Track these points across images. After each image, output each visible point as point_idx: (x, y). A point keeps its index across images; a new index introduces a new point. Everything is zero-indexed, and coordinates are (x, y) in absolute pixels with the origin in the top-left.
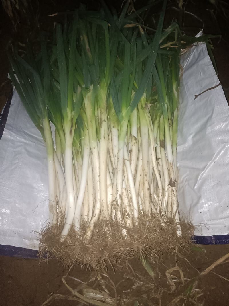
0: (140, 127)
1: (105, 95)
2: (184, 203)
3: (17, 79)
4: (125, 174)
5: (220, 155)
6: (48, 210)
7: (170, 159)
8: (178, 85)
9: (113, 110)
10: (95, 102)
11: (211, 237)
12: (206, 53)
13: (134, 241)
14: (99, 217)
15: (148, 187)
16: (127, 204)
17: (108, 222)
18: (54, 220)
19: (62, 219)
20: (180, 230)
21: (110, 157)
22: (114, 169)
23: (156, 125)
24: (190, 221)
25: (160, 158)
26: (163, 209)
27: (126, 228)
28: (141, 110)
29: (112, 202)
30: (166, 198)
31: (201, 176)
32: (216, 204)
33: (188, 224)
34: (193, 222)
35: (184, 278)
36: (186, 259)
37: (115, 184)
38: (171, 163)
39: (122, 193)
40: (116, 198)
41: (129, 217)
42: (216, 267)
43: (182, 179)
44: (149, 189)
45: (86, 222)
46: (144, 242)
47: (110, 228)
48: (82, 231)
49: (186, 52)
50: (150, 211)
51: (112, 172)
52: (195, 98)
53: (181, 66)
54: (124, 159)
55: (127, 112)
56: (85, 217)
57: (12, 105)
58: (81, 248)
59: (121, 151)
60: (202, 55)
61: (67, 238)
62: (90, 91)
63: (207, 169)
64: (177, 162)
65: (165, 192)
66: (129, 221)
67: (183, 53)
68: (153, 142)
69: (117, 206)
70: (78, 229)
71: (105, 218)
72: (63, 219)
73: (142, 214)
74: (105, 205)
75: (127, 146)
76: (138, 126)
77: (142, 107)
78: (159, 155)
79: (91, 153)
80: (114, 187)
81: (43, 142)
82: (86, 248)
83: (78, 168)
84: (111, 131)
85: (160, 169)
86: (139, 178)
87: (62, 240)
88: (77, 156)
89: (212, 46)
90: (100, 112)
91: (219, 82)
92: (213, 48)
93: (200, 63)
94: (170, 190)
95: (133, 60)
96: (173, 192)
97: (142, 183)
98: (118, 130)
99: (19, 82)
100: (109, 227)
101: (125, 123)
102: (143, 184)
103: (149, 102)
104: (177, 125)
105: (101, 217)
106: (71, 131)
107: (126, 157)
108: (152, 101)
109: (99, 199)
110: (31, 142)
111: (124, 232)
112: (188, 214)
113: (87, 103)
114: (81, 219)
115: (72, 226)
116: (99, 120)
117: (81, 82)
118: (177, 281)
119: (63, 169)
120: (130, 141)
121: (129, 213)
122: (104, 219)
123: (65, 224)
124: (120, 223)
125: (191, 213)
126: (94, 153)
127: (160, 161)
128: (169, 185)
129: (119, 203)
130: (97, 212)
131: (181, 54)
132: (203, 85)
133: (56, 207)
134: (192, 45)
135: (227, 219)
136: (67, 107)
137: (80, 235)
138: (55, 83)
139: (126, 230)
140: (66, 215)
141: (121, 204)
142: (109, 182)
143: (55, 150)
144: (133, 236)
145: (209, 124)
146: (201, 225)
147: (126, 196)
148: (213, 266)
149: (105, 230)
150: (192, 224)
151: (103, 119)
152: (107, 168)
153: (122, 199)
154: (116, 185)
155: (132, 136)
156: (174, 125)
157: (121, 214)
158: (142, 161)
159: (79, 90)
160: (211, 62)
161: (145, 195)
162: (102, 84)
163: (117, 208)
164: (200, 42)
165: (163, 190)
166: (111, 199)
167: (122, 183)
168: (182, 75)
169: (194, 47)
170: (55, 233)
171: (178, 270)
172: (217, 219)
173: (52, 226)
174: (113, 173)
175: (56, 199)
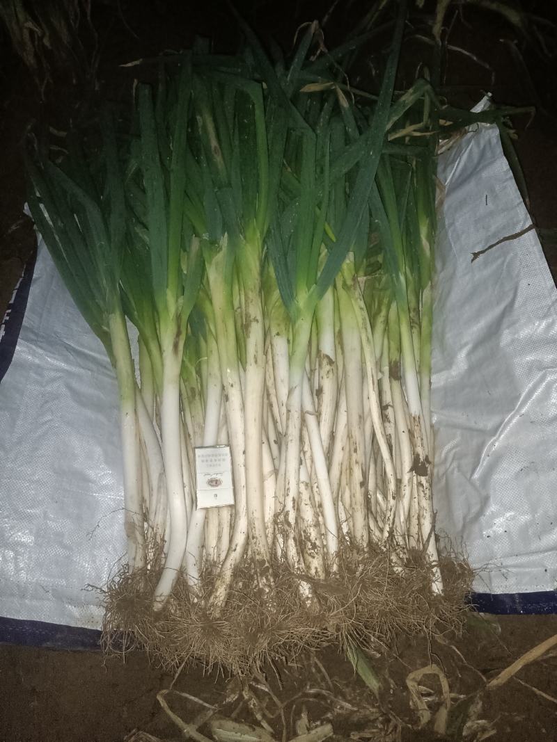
0: (340, 332)
1: (256, 257)
2: (450, 512)
3: (46, 215)
4: (306, 448)
5: (534, 397)
6: (124, 534)
7: (415, 408)
8: (433, 226)
9: (276, 294)
10: (232, 274)
11: (511, 596)
12: (499, 150)
13: (329, 611)
14: (245, 551)
15: (361, 479)
16: (310, 520)
17: (267, 565)
18: (138, 558)
19: (156, 555)
20: (439, 580)
21: (271, 405)
22: (278, 434)
23: (380, 327)
24: (462, 559)
25: (391, 404)
26: (399, 529)
27: (308, 579)
28: (342, 292)
29: (276, 516)
30: (406, 501)
31: (490, 449)
32: (524, 518)
33: (458, 564)
34: (470, 560)
35: (450, 692)
36: (455, 648)
37: (282, 471)
38: (417, 419)
39: (299, 493)
40: (285, 506)
41: (317, 553)
42: (527, 667)
43: (443, 455)
44: (364, 484)
45: (214, 564)
46: (352, 612)
47: (272, 580)
48: (203, 586)
49: (451, 147)
50: (365, 538)
51: (275, 439)
52: (472, 260)
53: (440, 181)
54: (302, 411)
55: (310, 297)
56: (211, 551)
57: (36, 280)
58: (203, 628)
59: (296, 393)
60: (489, 154)
61: (168, 602)
62: (221, 249)
63: (502, 431)
64: (431, 412)
65: (403, 488)
66: (316, 563)
67: (444, 149)
68: (372, 369)
69: (286, 527)
70: (196, 582)
71: (258, 554)
72: (159, 554)
73: (348, 544)
74: (258, 524)
75: (309, 380)
76: (337, 329)
77: (345, 284)
78: (387, 398)
79: (226, 398)
80: (278, 479)
81: (110, 367)
82: (215, 626)
83: (194, 432)
84: (272, 345)
85: (391, 430)
86: (338, 456)
87: (157, 607)
88: (190, 403)
89: (512, 131)
90: (246, 301)
91: (529, 223)
92: (515, 137)
93: (484, 174)
94: (415, 482)
95: (322, 171)
96: (421, 489)
97: (346, 470)
98: (288, 341)
99: (51, 223)
100: (269, 577)
101: (304, 325)
102: (348, 471)
103: (361, 273)
104: (431, 323)
105: (249, 553)
106: (176, 346)
107: (308, 407)
108: (370, 269)
109: (245, 508)
110: (82, 371)
111: (305, 589)
112: (460, 541)
113: (215, 277)
114: (201, 556)
115: (182, 572)
116: (242, 317)
117: (199, 228)
118: (433, 701)
119: (158, 434)
120: (317, 367)
121: (315, 543)
122: (258, 557)
123: (163, 568)
124: (294, 566)
125: (465, 537)
126: (230, 396)
127: (390, 411)
128: (411, 470)
129: (292, 519)
130: (240, 539)
131: (439, 152)
132: (493, 229)
133: (143, 527)
134: (465, 130)
135: (550, 553)
136: (167, 287)
137: (200, 595)
138: (138, 229)
139: (309, 585)
140: (166, 545)
141: (297, 522)
142: (268, 467)
143: (139, 385)
144: (326, 599)
145: (506, 321)
146: (489, 566)
147: (308, 502)
148: (518, 665)
149: (260, 584)
150: (468, 565)
151: (252, 317)
152: (263, 432)
153: (298, 510)
154: (285, 474)
155: (322, 356)
156: (425, 323)
157: (296, 546)
158: (345, 414)
159: (195, 245)
160: (511, 174)
161: (353, 498)
162: (249, 233)
163: (287, 531)
164: (483, 124)
165: (399, 482)
166: (273, 508)
167: (299, 470)
168: (442, 203)
169: (469, 135)
170: (142, 590)
171: (436, 672)
172: (527, 554)
173: (134, 574)
174: (279, 442)
175: (142, 508)
